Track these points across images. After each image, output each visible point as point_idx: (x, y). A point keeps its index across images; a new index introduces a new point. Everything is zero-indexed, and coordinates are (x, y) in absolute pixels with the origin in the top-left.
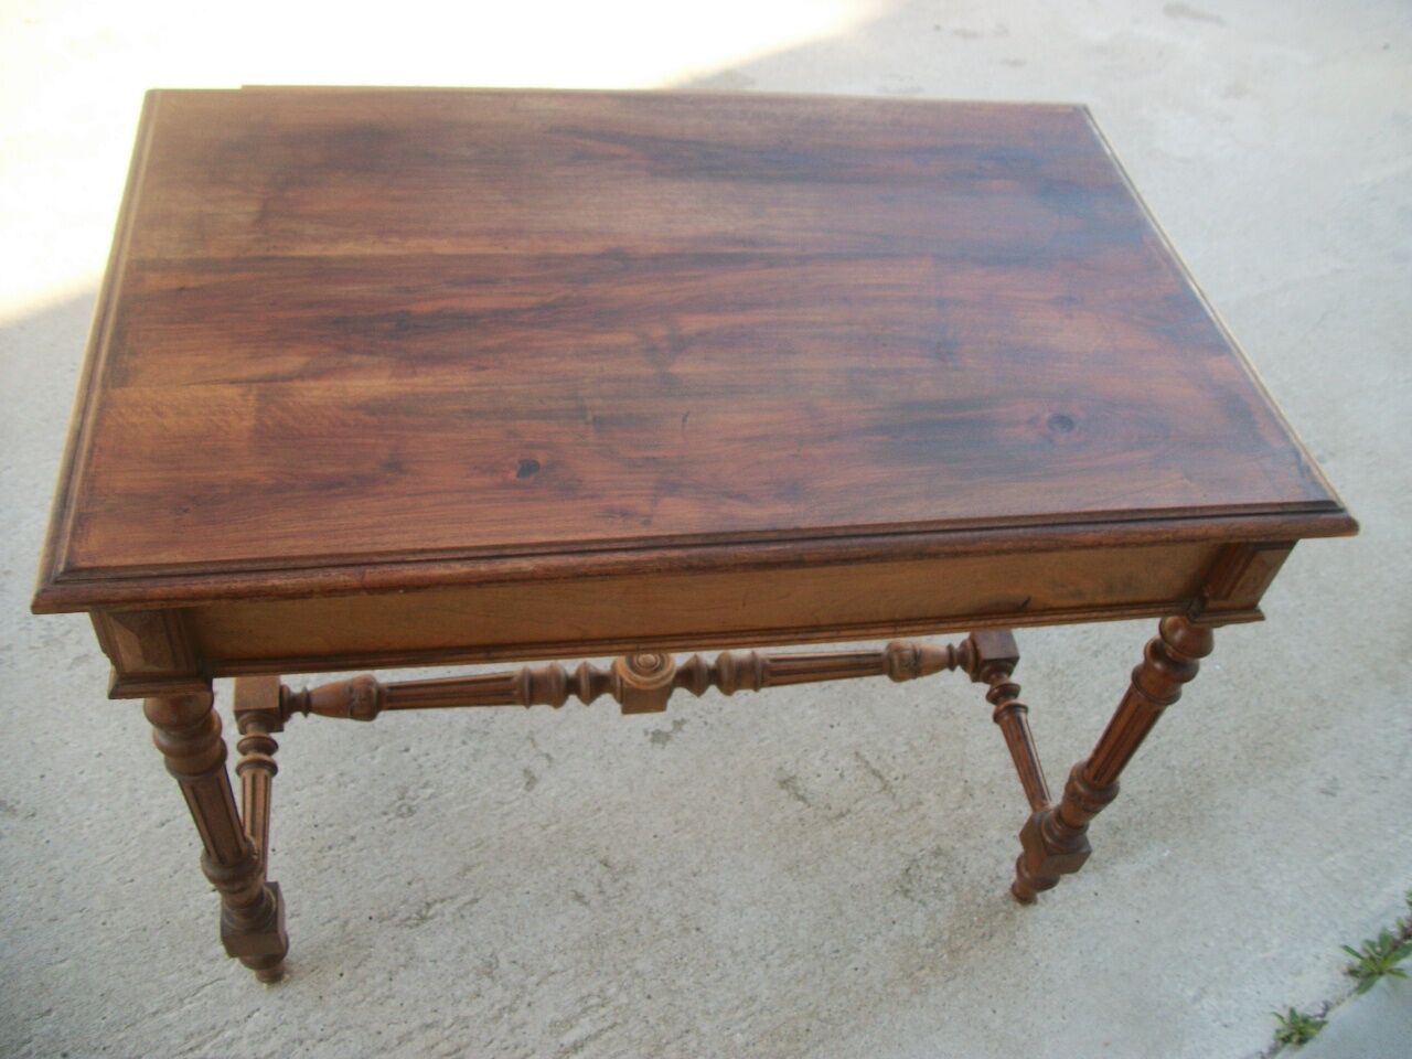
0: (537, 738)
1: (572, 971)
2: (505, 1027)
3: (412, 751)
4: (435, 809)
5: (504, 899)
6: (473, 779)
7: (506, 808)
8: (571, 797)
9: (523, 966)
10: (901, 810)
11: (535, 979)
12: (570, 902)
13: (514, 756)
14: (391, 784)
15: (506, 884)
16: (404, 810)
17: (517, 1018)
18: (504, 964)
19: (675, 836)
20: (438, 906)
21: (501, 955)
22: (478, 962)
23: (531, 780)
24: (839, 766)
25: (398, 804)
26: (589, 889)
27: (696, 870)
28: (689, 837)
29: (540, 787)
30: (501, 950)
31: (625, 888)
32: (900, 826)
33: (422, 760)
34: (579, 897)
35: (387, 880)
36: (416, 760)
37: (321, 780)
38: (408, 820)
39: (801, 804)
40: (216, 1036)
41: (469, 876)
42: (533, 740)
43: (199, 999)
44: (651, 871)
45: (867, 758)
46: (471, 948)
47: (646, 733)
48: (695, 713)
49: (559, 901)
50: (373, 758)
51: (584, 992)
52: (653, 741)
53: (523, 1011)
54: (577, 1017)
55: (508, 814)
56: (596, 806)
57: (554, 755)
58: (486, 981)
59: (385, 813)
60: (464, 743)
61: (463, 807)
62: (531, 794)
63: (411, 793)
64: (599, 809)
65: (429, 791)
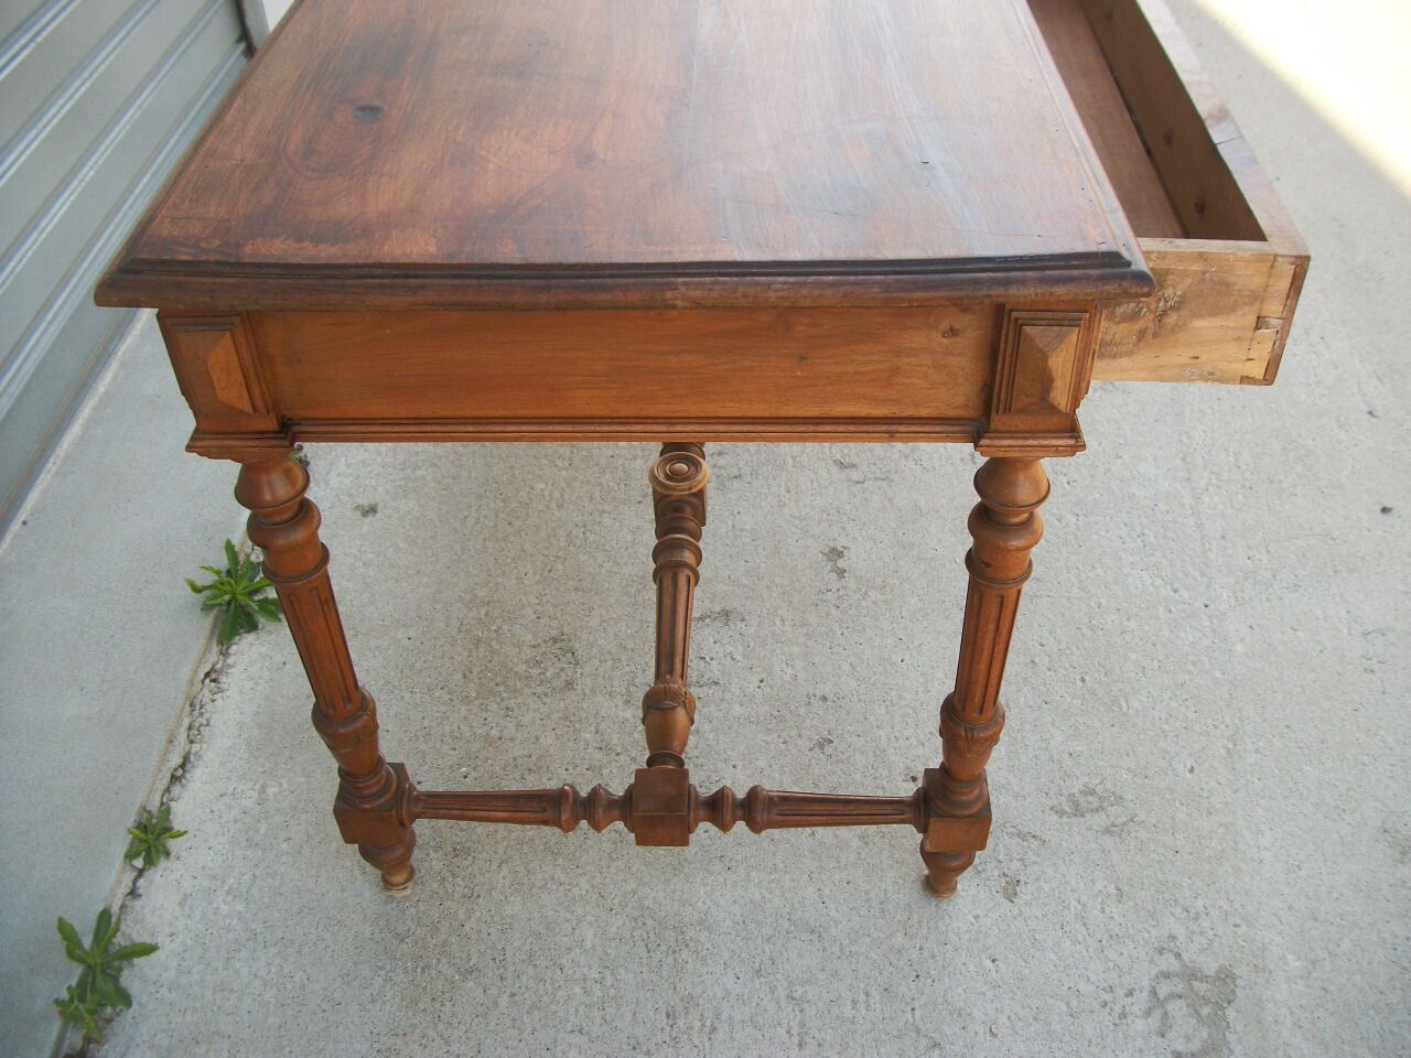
0: (883, 482)
8: (812, 481)
29: (834, 468)
42: (883, 479)
48: (844, 587)
52: (833, 549)
56: (792, 491)
57: (859, 486)
64: (788, 491)
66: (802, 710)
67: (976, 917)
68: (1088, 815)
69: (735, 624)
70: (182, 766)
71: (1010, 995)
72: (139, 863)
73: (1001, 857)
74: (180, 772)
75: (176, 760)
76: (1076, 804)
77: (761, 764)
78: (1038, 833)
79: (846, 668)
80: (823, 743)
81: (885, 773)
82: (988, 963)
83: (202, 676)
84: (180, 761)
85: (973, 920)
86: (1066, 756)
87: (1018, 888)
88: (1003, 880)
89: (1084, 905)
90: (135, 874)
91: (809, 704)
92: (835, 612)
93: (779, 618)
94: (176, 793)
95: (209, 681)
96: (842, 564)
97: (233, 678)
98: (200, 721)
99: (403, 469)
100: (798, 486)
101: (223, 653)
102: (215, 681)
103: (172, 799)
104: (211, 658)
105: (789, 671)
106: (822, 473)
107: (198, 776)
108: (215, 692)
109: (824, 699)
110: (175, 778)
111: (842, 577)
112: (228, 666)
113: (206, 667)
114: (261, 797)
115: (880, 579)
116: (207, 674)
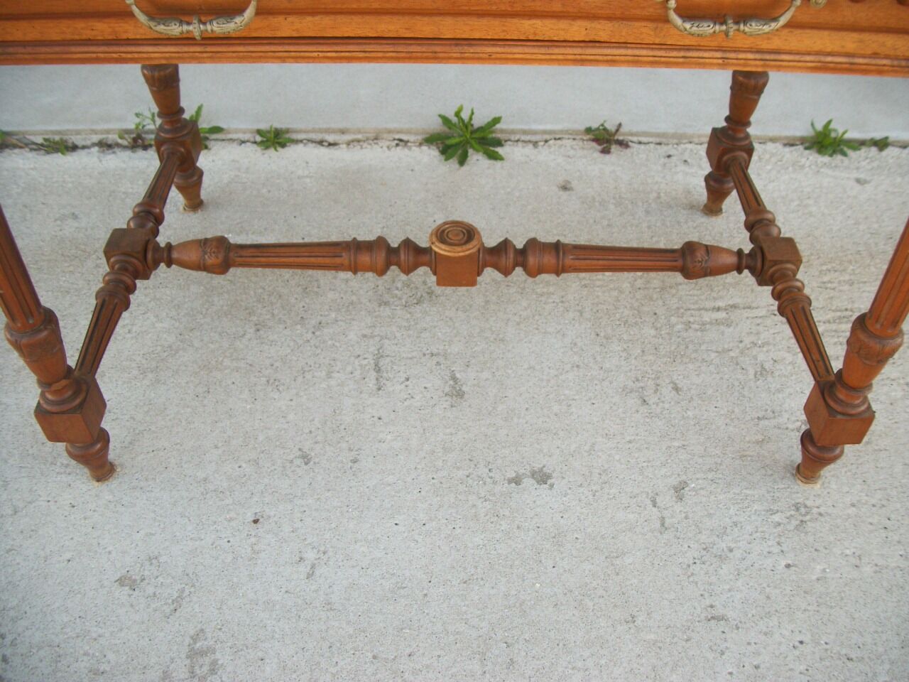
0: (658, 525)
1: (703, 347)
2: (762, 336)
3: (783, 563)
4: (774, 500)
5: (736, 410)
6: (732, 512)
7: (710, 476)
8: (649, 462)
9: (737, 364)
10: (382, 338)
11: (732, 354)
12: (685, 389)
13: (686, 518)
14: (811, 538)
15: (732, 420)
16: (803, 510)
17: (752, 338)
18: (751, 372)
19: (577, 397)
20: (791, 426)
21: (752, 377)
22: (770, 379)
23: (679, 490)
24: (403, 386)
25: (808, 517)
26: (667, 391)
27: (575, 369)
28: (567, 392)
29: (674, 481)
30: (750, 380)
31: (638, 380)
32: (394, 329)
33: (776, 549)
34: (677, 389)
36: (782, 551)
37: (877, 569)
38: (800, 500)
39: (458, 375)
41: (760, 437)
42: (663, 525)
44: (611, 382)
45: (375, 382)
46: (773, 390)
47: (552, 486)
48: (495, 483)
49: (693, 392)
50: (824, 570)
51: (699, 333)
52: (549, 477)
53: (747, 341)
54: (711, 323)
55: (710, 470)
56: (631, 445)
57: (649, 502)
58: (767, 366)
59: (821, 514)
60: (731, 550)
61: (748, 492)
62: (684, 478)
63: (794, 523)
64: (630, 442)
65: (776, 518)
66: (344, 445)
67: (110, 553)
68: (188, 662)
69: (447, 401)
70: (330, 144)
71: (36, 568)
72: (259, 139)
73: (161, 579)
74: (326, 144)
75: (331, 138)
76: (202, 653)
77: (291, 417)
78: (177, 614)
79: (391, 479)
80: (306, 459)
81: (267, 500)
82: (68, 555)
83: (396, 137)
84: (332, 142)
85: (107, 550)
86: (260, 654)
87: (127, 588)
88: (138, 578)
89: (95, 639)
90: (252, 140)
91: (350, 450)
92: (461, 473)
93: (454, 432)
94: (311, 145)
95: (396, 142)
96: (528, 482)
97: (400, 152)
98: (365, 145)
99: (614, 198)
100: (639, 450)
101: (421, 144)
102: (397, 145)
103: (305, 144)
104: (412, 138)
105: (389, 437)
106: (663, 471)
107: (323, 151)
108: (388, 147)
109: (355, 461)
110: (321, 143)
111: (510, 481)
112: (410, 149)
113: (405, 137)
114: (303, 177)
115: (507, 513)
116: (401, 140)
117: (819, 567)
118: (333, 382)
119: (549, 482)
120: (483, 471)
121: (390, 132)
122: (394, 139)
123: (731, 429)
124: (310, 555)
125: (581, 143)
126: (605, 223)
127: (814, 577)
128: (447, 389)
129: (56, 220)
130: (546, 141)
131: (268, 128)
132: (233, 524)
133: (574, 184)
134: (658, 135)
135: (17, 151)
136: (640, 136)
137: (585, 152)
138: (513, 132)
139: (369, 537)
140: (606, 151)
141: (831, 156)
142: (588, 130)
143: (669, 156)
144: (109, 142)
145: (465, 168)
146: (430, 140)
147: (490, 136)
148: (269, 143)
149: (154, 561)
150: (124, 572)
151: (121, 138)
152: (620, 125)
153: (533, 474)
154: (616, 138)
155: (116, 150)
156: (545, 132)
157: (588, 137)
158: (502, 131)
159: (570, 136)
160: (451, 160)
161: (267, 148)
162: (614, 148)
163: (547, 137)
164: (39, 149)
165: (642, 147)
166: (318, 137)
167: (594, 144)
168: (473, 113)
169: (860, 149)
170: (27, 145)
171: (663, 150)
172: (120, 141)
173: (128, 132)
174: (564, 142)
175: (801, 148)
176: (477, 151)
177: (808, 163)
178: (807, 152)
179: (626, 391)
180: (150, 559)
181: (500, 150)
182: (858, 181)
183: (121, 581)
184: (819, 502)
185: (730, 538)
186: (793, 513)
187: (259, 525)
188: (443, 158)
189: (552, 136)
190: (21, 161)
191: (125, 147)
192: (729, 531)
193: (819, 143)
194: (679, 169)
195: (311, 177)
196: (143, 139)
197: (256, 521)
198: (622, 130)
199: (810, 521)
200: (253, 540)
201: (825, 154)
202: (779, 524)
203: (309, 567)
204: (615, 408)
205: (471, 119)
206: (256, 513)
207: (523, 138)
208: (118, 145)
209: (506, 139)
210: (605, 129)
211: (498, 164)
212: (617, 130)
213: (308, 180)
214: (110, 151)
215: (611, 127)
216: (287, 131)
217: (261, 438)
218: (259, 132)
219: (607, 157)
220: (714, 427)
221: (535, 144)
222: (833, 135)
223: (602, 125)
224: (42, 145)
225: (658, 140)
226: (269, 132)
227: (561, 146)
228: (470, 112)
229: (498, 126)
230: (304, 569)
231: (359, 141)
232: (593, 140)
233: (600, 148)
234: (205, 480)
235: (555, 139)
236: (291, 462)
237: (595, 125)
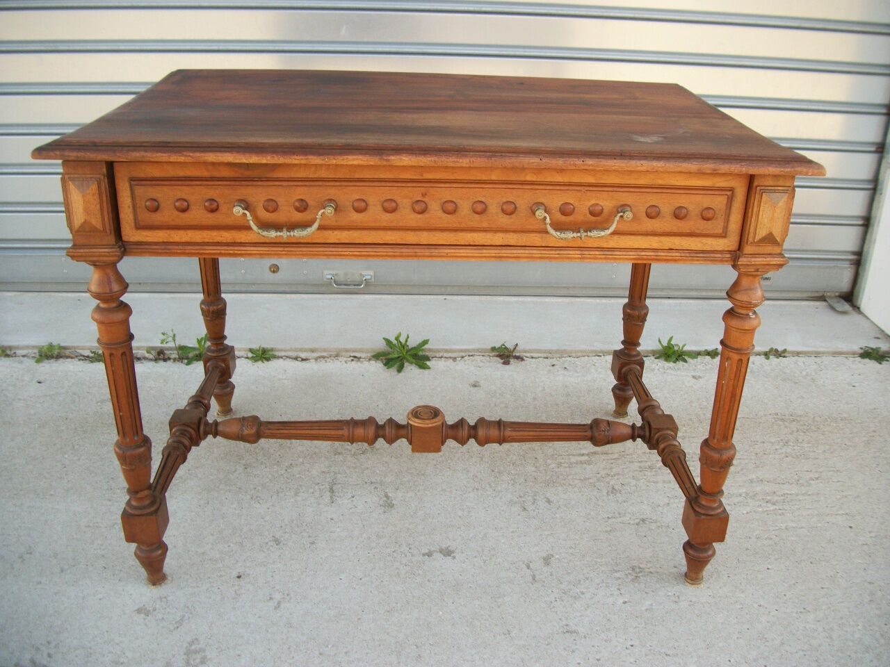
0: (530, 579)
1: (569, 477)
2: (614, 470)
3: (622, 601)
4: (617, 565)
5: (592, 513)
6: (585, 571)
7: (570, 551)
8: (526, 543)
9: (595, 486)
10: (336, 473)
11: (591, 481)
12: (555, 501)
13: (551, 575)
14: (643, 586)
15: (588, 519)
17: (607, 471)
18: (604, 491)
19: (475, 507)
20: (632, 522)
21: (605, 493)
22: (618, 495)
23: (547, 560)
24: (349, 501)
25: (641, 574)
26: (542, 503)
27: (475, 490)
28: (468, 504)
29: (544, 554)
30: (603, 496)
31: (521, 497)
32: (345, 468)
33: (616, 593)
34: (549, 502)
35: (659, 541)
36: (621, 594)
38: (636, 564)
39: (390, 495)
40: (767, 511)
41: (609, 529)
42: (534, 579)
43: (777, 526)
44: (501, 498)
45: (329, 498)
46: (620, 501)
47: (454, 557)
48: (413, 555)
49: (561, 503)
50: (651, 605)
51: (568, 469)
52: (452, 552)
53: (603, 473)
54: (577, 463)
55: (571, 548)
56: (513, 534)
57: (524, 566)
58: (616, 487)
59: (651, 573)
60: (583, 593)
61: (598, 560)
62: (551, 552)
63: (630, 577)
64: (513, 532)
65: (617, 575)
66: (305, 534)
68: (185, 657)
69: (381, 509)
70: (303, 360)
71: (76, 603)
72: (250, 355)
73: (168, 610)
74: (299, 359)
75: (303, 355)
76: (196, 652)
77: (268, 518)
78: (179, 629)
80: (277, 542)
81: (248, 565)
82: (100, 596)
83: (352, 355)
84: (304, 358)
86: (239, 652)
87: (143, 615)
88: (151, 609)
89: (117, 644)
90: (246, 356)
91: (309, 537)
92: (389, 550)
93: (385, 527)
94: (288, 359)
95: (352, 358)
96: (437, 555)
97: (355, 364)
98: (328, 360)
99: (511, 391)
100: (519, 537)
101: (370, 360)
102: (352, 360)
103: (284, 359)
104: (363, 355)
105: (338, 530)
106: (536, 548)
107: (298, 364)
108: (346, 362)
109: (313, 543)
110: (296, 359)
111: (424, 555)
112: (362, 362)
113: (358, 355)
114: (282, 379)
115: (421, 572)
116: (355, 357)
117: (648, 603)
118: (299, 499)
119: (452, 555)
120: (404, 548)
121: (347, 351)
122: (351, 357)
123: (587, 524)
124: (278, 596)
125: (488, 358)
126: (503, 405)
127: (644, 608)
128: (381, 502)
129: (98, 402)
130: (463, 357)
131: (258, 348)
132: (223, 578)
133: (482, 383)
134: (545, 352)
135: (69, 360)
136: (532, 353)
137: (491, 364)
138: (438, 351)
139: (321, 586)
140: (506, 363)
141: (675, 362)
142: (493, 349)
143: (553, 365)
144: (138, 356)
145: (402, 374)
146: (377, 356)
147: (421, 353)
148: (257, 358)
149: (163, 599)
150: (141, 605)
151: (148, 352)
152: (517, 345)
153: (441, 551)
154: (514, 354)
155: (143, 361)
156: (462, 351)
157: (494, 354)
158: (430, 350)
159: (480, 354)
160: (391, 369)
161: (256, 361)
162: (512, 361)
163: (463, 354)
164: (86, 360)
165: (534, 360)
166: (294, 354)
167: (498, 359)
168: (408, 337)
169: (697, 358)
170: (77, 356)
171: (549, 361)
172: (147, 355)
173: (153, 348)
174: (476, 357)
175: (653, 358)
176: (411, 363)
177: (657, 367)
178: (657, 360)
179: (511, 503)
180: (161, 598)
181: (428, 363)
182: (694, 377)
183: (139, 611)
184: (649, 565)
185: (583, 586)
186: (631, 572)
187: (241, 579)
188: (385, 368)
189: (467, 354)
190: (72, 367)
191: (151, 360)
192: (582, 582)
193: (666, 354)
194: (560, 373)
195: (288, 379)
196: (164, 354)
197: (239, 577)
198: (517, 348)
199: (642, 576)
200: (237, 587)
201: (670, 361)
202: (619, 578)
203: (276, 603)
204: (503, 513)
205: (406, 341)
206: (239, 573)
207: (445, 355)
208: (145, 358)
209: (433, 356)
210: (506, 348)
211: (426, 372)
212: (515, 348)
213: (286, 381)
214: (139, 362)
215: (510, 346)
216: (272, 350)
217: (245, 529)
218: (251, 350)
219: (507, 366)
220: (575, 523)
221: (454, 359)
222: (676, 348)
223: (503, 345)
224: (88, 357)
225: (545, 355)
226: (258, 351)
227: (473, 361)
228: (406, 336)
229: (426, 346)
230: (271, 604)
231: (324, 357)
232: (497, 356)
233: (502, 361)
234: (203, 553)
235: (469, 356)
236: (267, 543)
237: (498, 345)
